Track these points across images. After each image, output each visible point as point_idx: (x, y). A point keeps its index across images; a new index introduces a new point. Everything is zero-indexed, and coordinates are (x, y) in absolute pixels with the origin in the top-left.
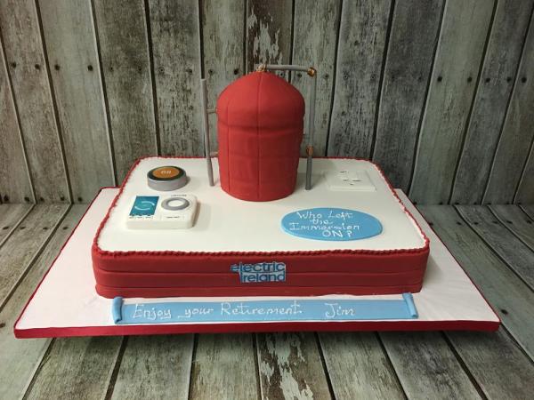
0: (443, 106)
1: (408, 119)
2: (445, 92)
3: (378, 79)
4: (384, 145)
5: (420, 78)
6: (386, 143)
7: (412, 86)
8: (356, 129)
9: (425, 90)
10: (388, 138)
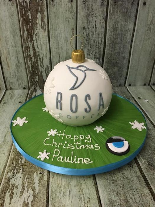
0: (147, 22)
1: (126, 31)
2: (148, 13)
3: (106, 4)
4: (111, 49)
5: (132, 3)
6: (112, 47)
7: (127, 9)
8: (93, 39)
9: (135, 11)
10: (113, 44)
